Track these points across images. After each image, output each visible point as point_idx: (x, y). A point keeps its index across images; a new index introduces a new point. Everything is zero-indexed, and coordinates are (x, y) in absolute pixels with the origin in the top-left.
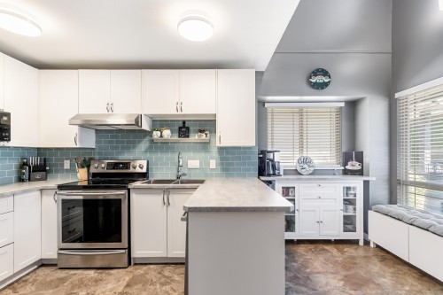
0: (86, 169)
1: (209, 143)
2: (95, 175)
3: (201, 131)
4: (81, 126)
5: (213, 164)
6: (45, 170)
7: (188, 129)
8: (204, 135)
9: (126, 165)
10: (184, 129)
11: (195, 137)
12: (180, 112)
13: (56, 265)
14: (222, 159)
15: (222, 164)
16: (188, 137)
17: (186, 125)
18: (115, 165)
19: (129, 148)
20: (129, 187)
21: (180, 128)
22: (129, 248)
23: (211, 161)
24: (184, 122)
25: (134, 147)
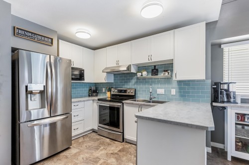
0: (110, 92)
1: (171, 78)
2: (113, 95)
3: (165, 71)
4: (107, 73)
5: (173, 92)
6: (97, 92)
7: (157, 70)
8: (167, 73)
9: (125, 91)
10: (155, 70)
11: (161, 75)
12: (150, 61)
13: (97, 132)
14: (180, 88)
15: (180, 92)
16: (157, 75)
17: (156, 68)
18: (121, 91)
19: (127, 82)
20: (123, 102)
21: (153, 70)
22: (123, 133)
23: (172, 90)
24: (155, 66)
25: (129, 82)
